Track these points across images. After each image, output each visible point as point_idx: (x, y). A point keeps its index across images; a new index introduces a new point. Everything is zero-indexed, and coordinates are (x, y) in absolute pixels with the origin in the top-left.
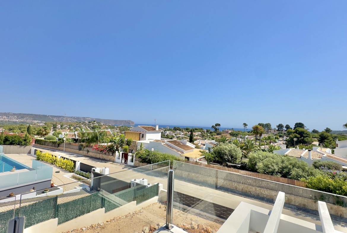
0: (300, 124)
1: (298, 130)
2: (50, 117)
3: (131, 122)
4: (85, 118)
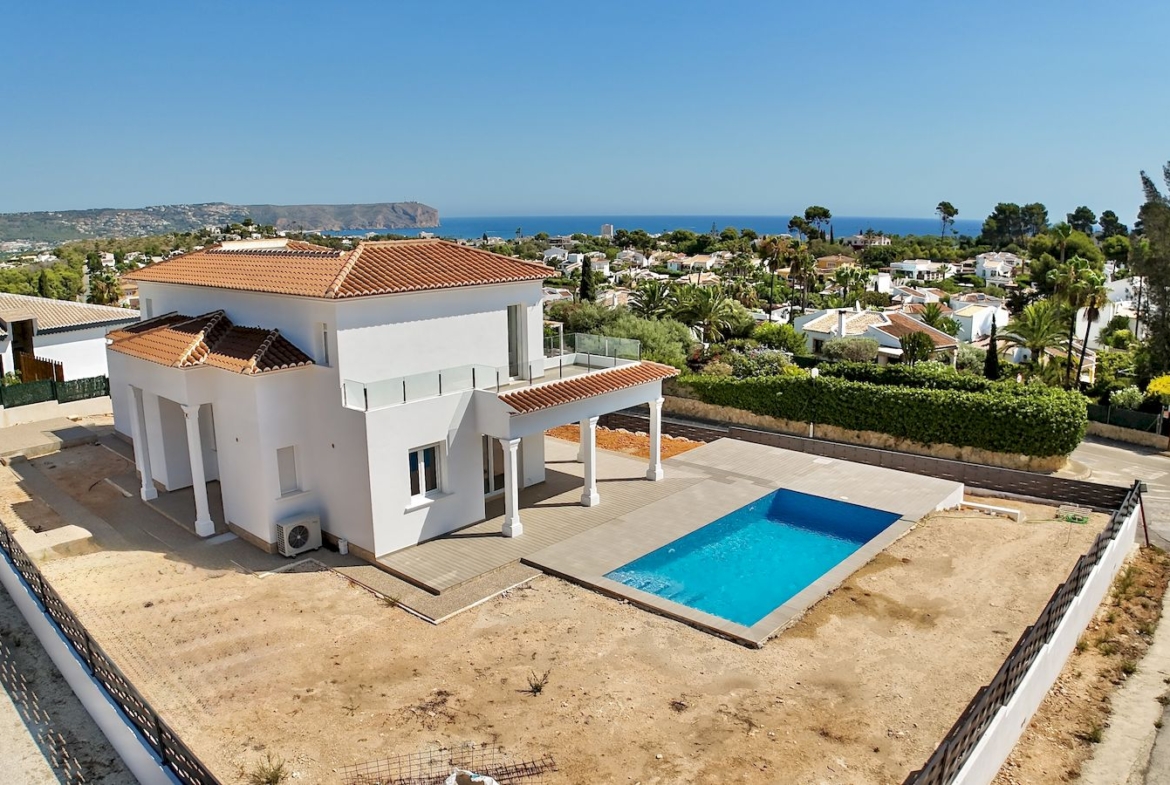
2: (61, 219)
3: (419, 211)
4: (199, 207)
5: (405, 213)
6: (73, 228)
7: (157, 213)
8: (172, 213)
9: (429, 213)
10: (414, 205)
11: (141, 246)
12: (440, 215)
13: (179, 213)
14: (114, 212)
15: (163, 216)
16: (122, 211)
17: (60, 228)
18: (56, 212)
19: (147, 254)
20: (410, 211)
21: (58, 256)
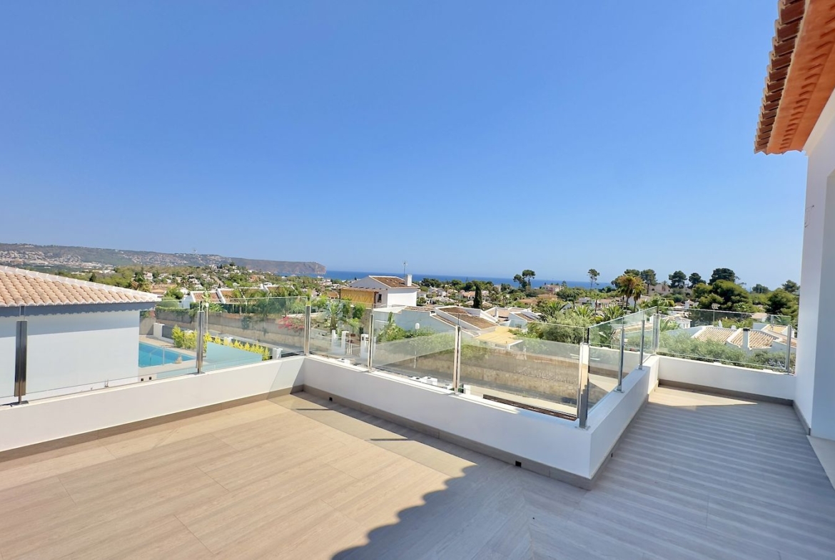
0: (725, 271)
1: (720, 287)
2: (122, 254)
3: (317, 267)
4: (205, 256)
5: (310, 267)
6: (130, 259)
7: (181, 257)
8: (190, 257)
9: (321, 268)
10: (314, 264)
11: (170, 271)
12: (326, 269)
13: (194, 258)
14: (156, 254)
15: (185, 259)
16: (161, 254)
17: (121, 259)
18: (120, 251)
19: (173, 275)
20: (312, 266)
21: (116, 272)
